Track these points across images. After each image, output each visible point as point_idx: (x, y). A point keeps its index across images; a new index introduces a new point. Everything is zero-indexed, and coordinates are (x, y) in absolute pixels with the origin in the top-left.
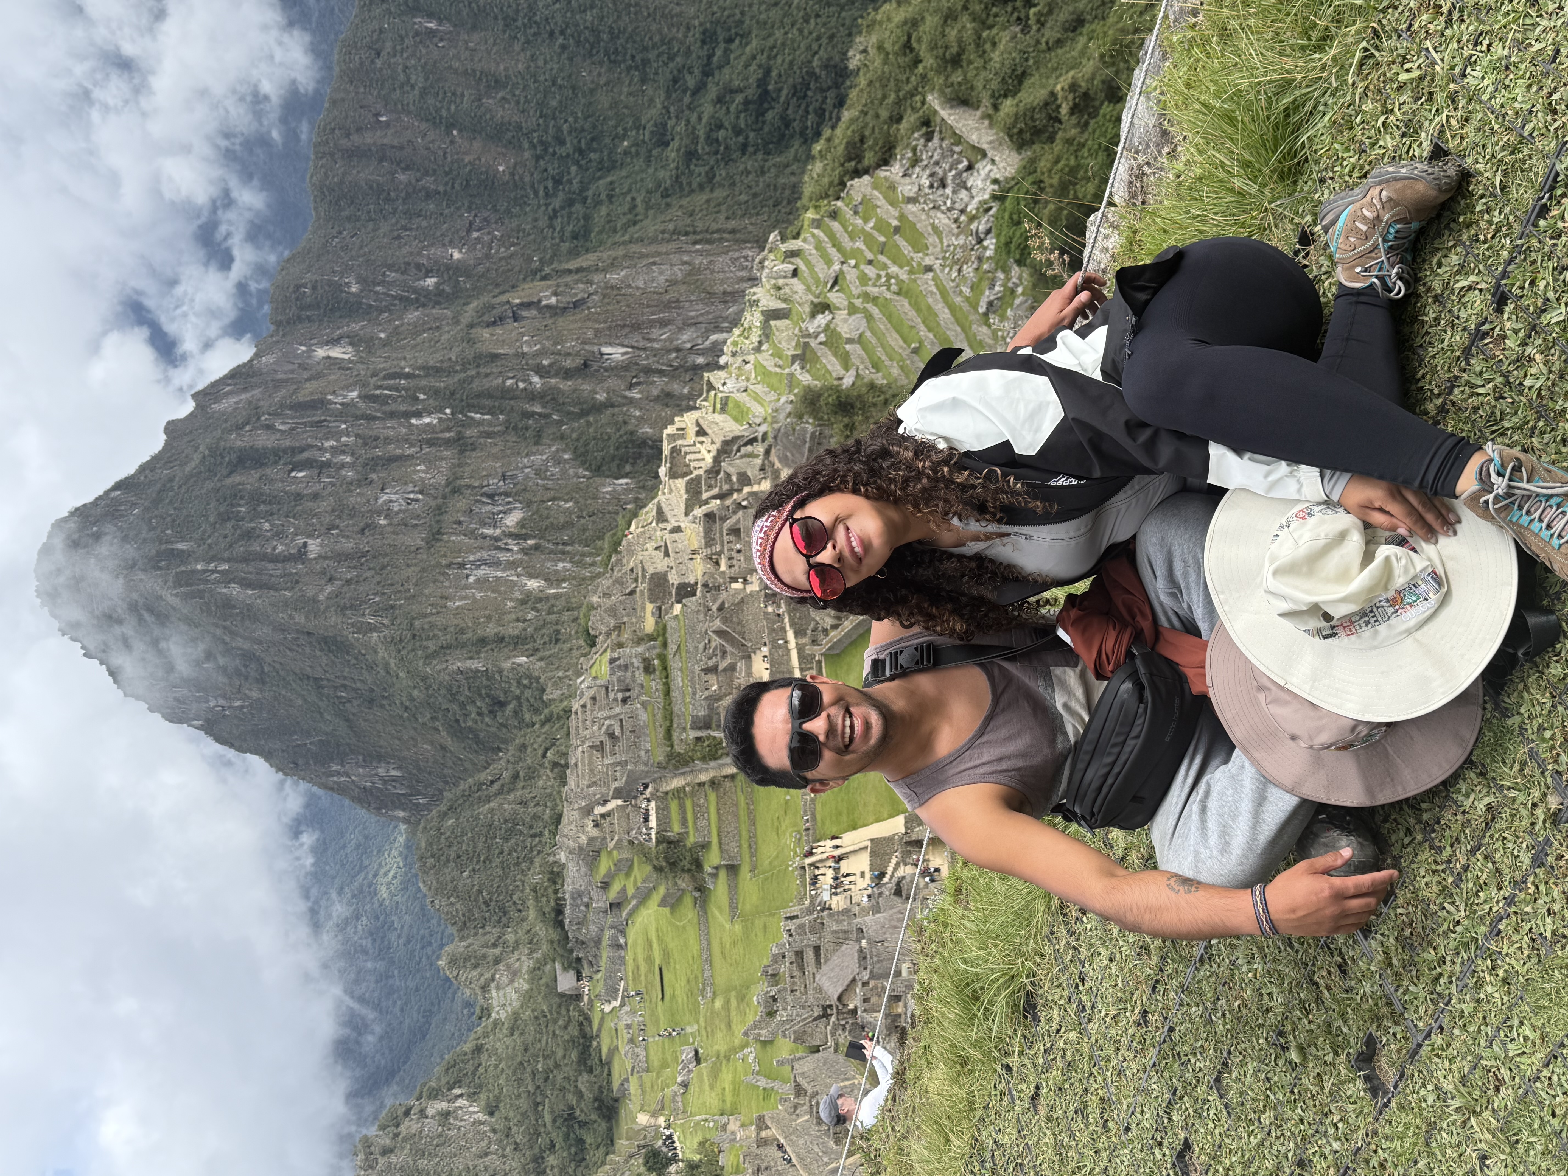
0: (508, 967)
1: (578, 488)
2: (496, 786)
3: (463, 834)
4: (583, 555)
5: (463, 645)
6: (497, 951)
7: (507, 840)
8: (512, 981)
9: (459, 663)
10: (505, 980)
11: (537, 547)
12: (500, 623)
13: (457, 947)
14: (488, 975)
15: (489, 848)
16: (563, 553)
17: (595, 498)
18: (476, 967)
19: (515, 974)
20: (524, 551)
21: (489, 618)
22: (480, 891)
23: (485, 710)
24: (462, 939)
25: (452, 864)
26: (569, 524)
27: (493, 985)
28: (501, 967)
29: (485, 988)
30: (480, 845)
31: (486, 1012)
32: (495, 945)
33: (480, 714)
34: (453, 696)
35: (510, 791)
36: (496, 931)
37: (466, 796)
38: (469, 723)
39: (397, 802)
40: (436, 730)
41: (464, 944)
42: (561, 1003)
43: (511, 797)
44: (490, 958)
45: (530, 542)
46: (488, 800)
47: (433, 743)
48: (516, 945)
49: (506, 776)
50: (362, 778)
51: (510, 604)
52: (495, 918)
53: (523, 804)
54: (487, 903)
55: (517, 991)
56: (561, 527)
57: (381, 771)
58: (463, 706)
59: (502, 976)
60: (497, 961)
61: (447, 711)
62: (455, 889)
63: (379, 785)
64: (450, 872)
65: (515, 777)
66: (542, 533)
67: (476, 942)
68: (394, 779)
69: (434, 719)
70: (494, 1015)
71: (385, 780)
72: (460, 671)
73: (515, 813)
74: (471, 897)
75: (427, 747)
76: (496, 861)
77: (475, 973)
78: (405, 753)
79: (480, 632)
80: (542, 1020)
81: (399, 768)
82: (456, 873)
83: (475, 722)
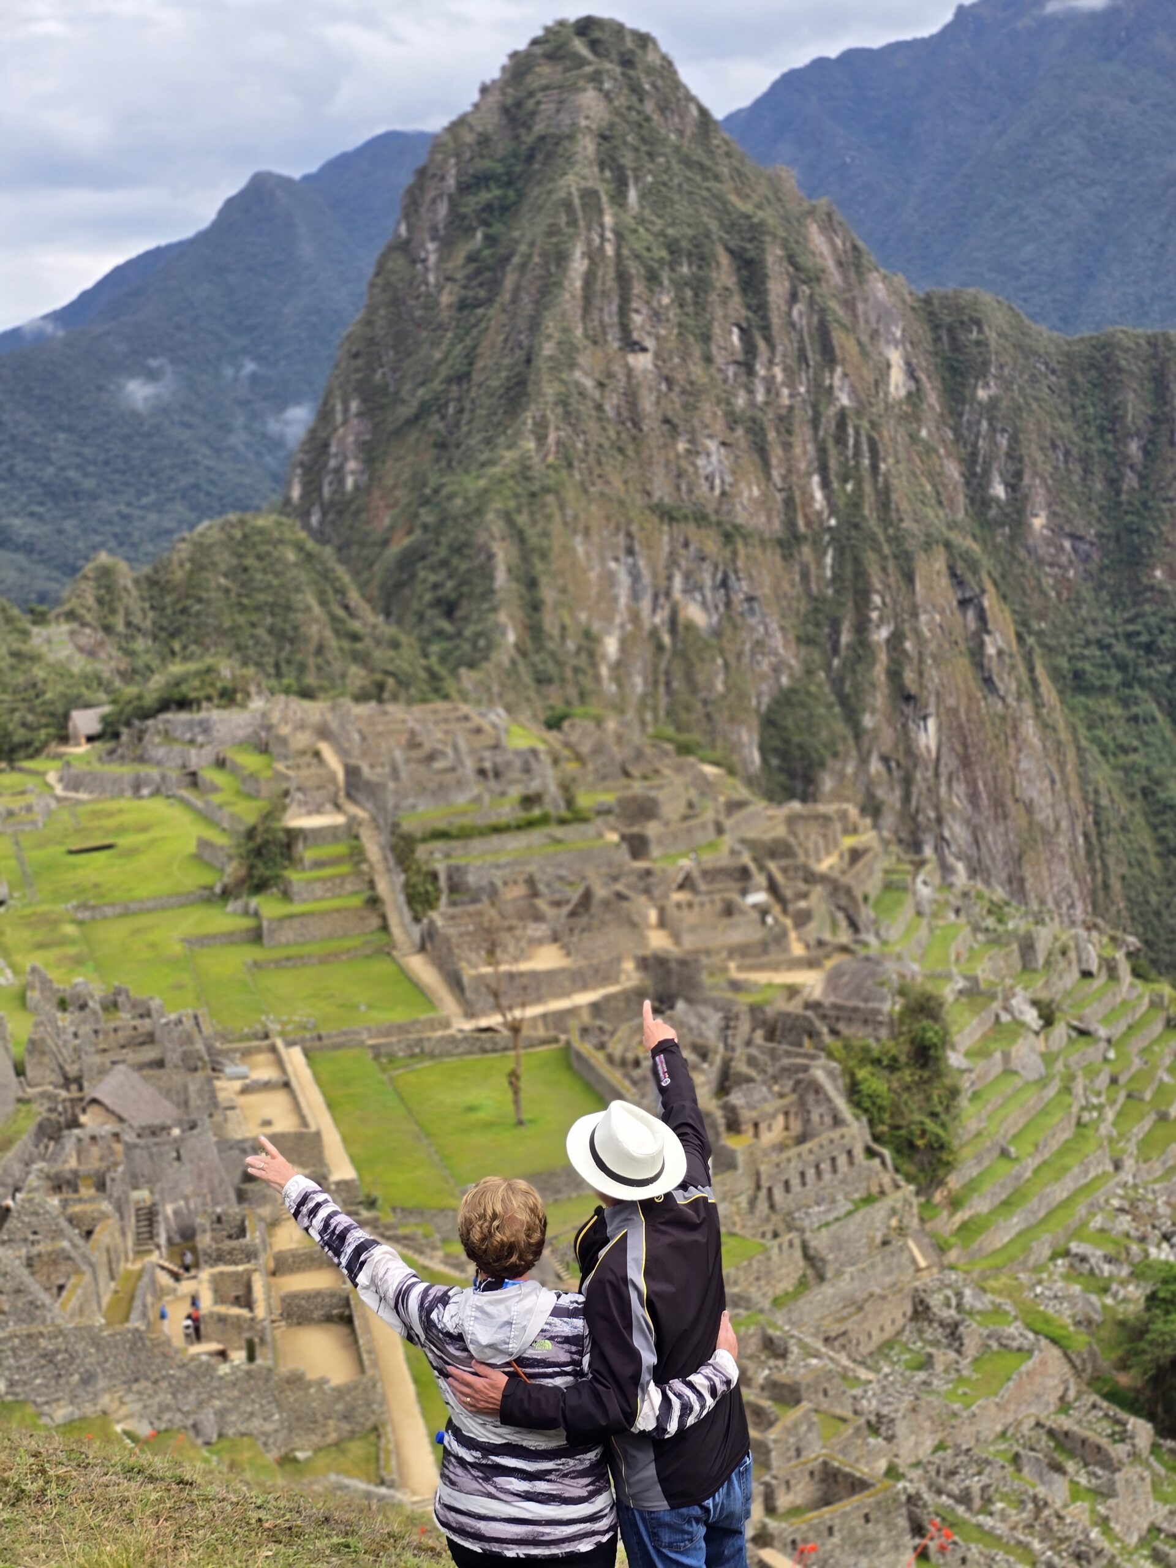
0: (101, 644)
1: (742, 696)
2: (341, 613)
3: (277, 574)
4: (655, 709)
5: (525, 558)
6: (121, 628)
7: (271, 631)
8: (81, 649)
9: (503, 555)
10: (83, 641)
11: (660, 648)
12: (558, 605)
13: (126, 575)
14: (89, 618)
15: (258, 608)
16: (656, 683)
17: (732, 720)
18: (100, 601)
19: (91, 653)
20: (654, 633)
21: (563, 590)
22: (200, 600)
23: (441, 593)
24: (136, 582)
25: (234, 561)
26: (694, 688)
27: (75, 626)
28: (100, 635)
29: (71, 616)
30: (261, 597)
31: (40, 619)
32: (129, 624)
33: (436, 586)
34: (459, 549)
35: (337, 633)
36: (147, 624)
37: (326, 575)
38: (422, 574)
39: (311, 488)
40: (410, 532)
41: (129, 584)
42: (52, 715)
43: (328, 633)
44: (111, 620)
45: (667, 639)
46: (323, 603)
47: (392, 528)
48: (130, 653)
49: (356, 625)
50: (341, 441)
51: (583, 616)
52: (165, 623)
53: (320, 650)
54: (184, 611)
55: (69, 658)
56: (689, 678)
57: (352, 465)
58: (444, 563)
59: (89, 636)
60: (108, 629)
61: (438, 544)
62: (202, 568)
63: (333, 463)
64: (225, 559)
65: (355, 637)
66: (680, 654)
67: (132, 600)
68: (341, 482)
69: (425, 527)
70: (35, 630)
71: (339, 471)
72: (491, 557)
73: (307, 639)
74: (191, 589)
75: (387, 522)
76: (241, 620)
77: (91, 601)
78: (376, 494)
79: (544, 580)
80: (31, 693)
81: (357, 488)
82: (223, 567)
83: (424, 581)
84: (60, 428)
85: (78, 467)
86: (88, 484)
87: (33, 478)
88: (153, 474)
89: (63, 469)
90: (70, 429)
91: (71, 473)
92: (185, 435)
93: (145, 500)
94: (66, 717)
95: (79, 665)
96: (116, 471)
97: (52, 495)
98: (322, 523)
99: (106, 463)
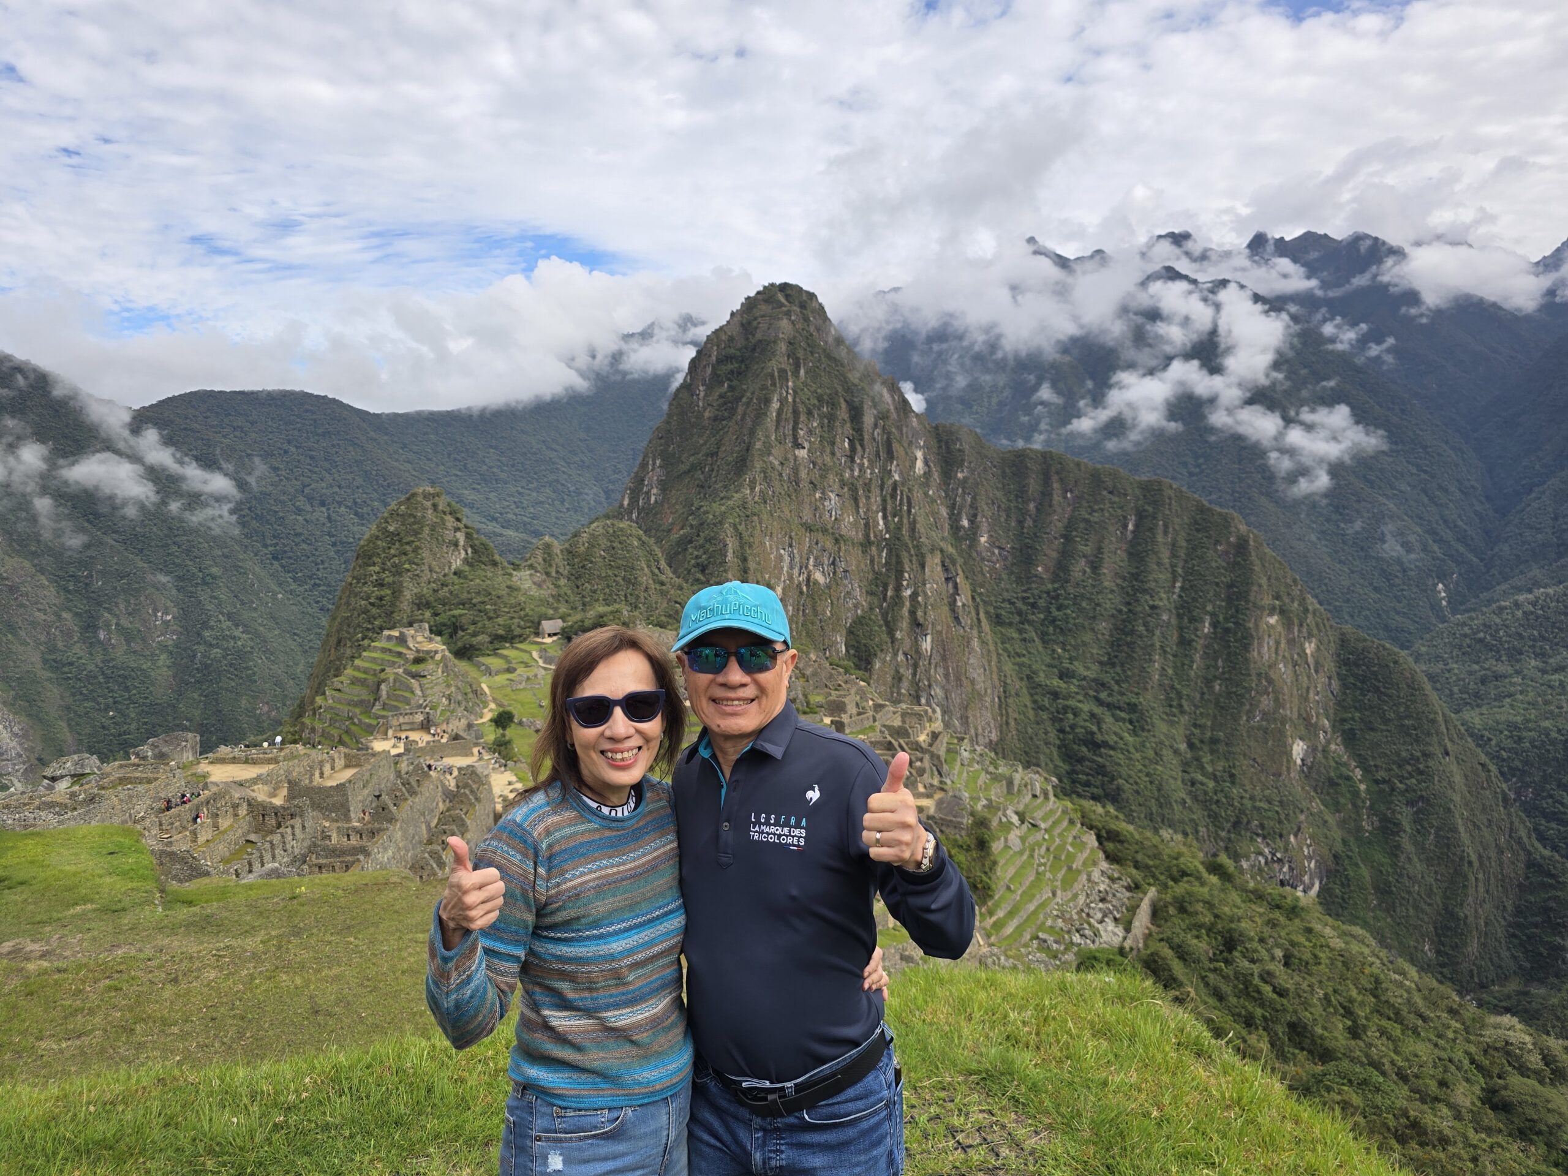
0: (544, 581)
1: (838, 619)
2: (656, 571)
3: (628, 551)
4: (797, 623)
5: (742, 547)
6: (554, 574)
7: (623, 579)
8: (534, 583)
9: (732, 544)
10: (536, 579)
11: (801, 593)
12: (756, 570)
13: (557, 547)
14: (539, 568)
15: (618, 568)
16: (798, 610)
17: (833, 630)
18: (544, 560)
19: (539, 585)
20: (799, 585)
21: (759, 563)
22: (591, 562)
23: (699, 561)
24: (562, 551)
25: (609, 544)
26: (816, 614)
27: (532, 572)
28: (544, 577)
29: (531, 567)
30: (620, 562)
31: (516, 567)
32: (557, 572)
33: (697, 557)
34: (709, 540)
35: (654, 580)
36: (566, 573)
37: (651, 553)
38: (690, 550)
39: (634, 500)
40: (682, 528)
41: (559, 552)
42: (532, 622)
43: (651, 581)
44: (549, 570)
45: (805, 589)
46: (649, 566)
47: (672, 524)
48: (557, 586)
49: (663, 578)
50: (650, 479)
51: (767, 576)
52: (574, 572)
53: (646, 589)
54: (583, 567)
55: (530, 588)
56: (814, 608)
57: (654, 491)
58: (702, 546)
59: (539, 577)
60: (548, 574)
61: (698, 535)
62: (593, 546)
63: (645, 489)
64: (604, 542)
65: (662, 584)
66: (811, 596)
67: (559, 560)
68: (649, 499)
69: (692, 526)
70: (515, 573)
71: (648, 493)
72: (725, 545)
73: (641, 584)
74: (588, 557)
75: (670, 520)
76: (610, 573)
77: (540, 560)
78: (666, 506)
79: (750, 558)
80: (518, 608)
81: (656, 501)
82: (603, 546)
83: (691, 554)
84: (491, 447)
85: (499, 467)
86: (503, 476)
87: (476, 471)
88: (536, 473)
89: (491, 467)
90: (496, 448)
91: (495, 470)
92: (553, 455)
93: (531, 486)
94: (539, 623)
95: (534, 592)
96: (517, 470)
97: (485, 480)
98: (637, 518)
99: (513, 466)
